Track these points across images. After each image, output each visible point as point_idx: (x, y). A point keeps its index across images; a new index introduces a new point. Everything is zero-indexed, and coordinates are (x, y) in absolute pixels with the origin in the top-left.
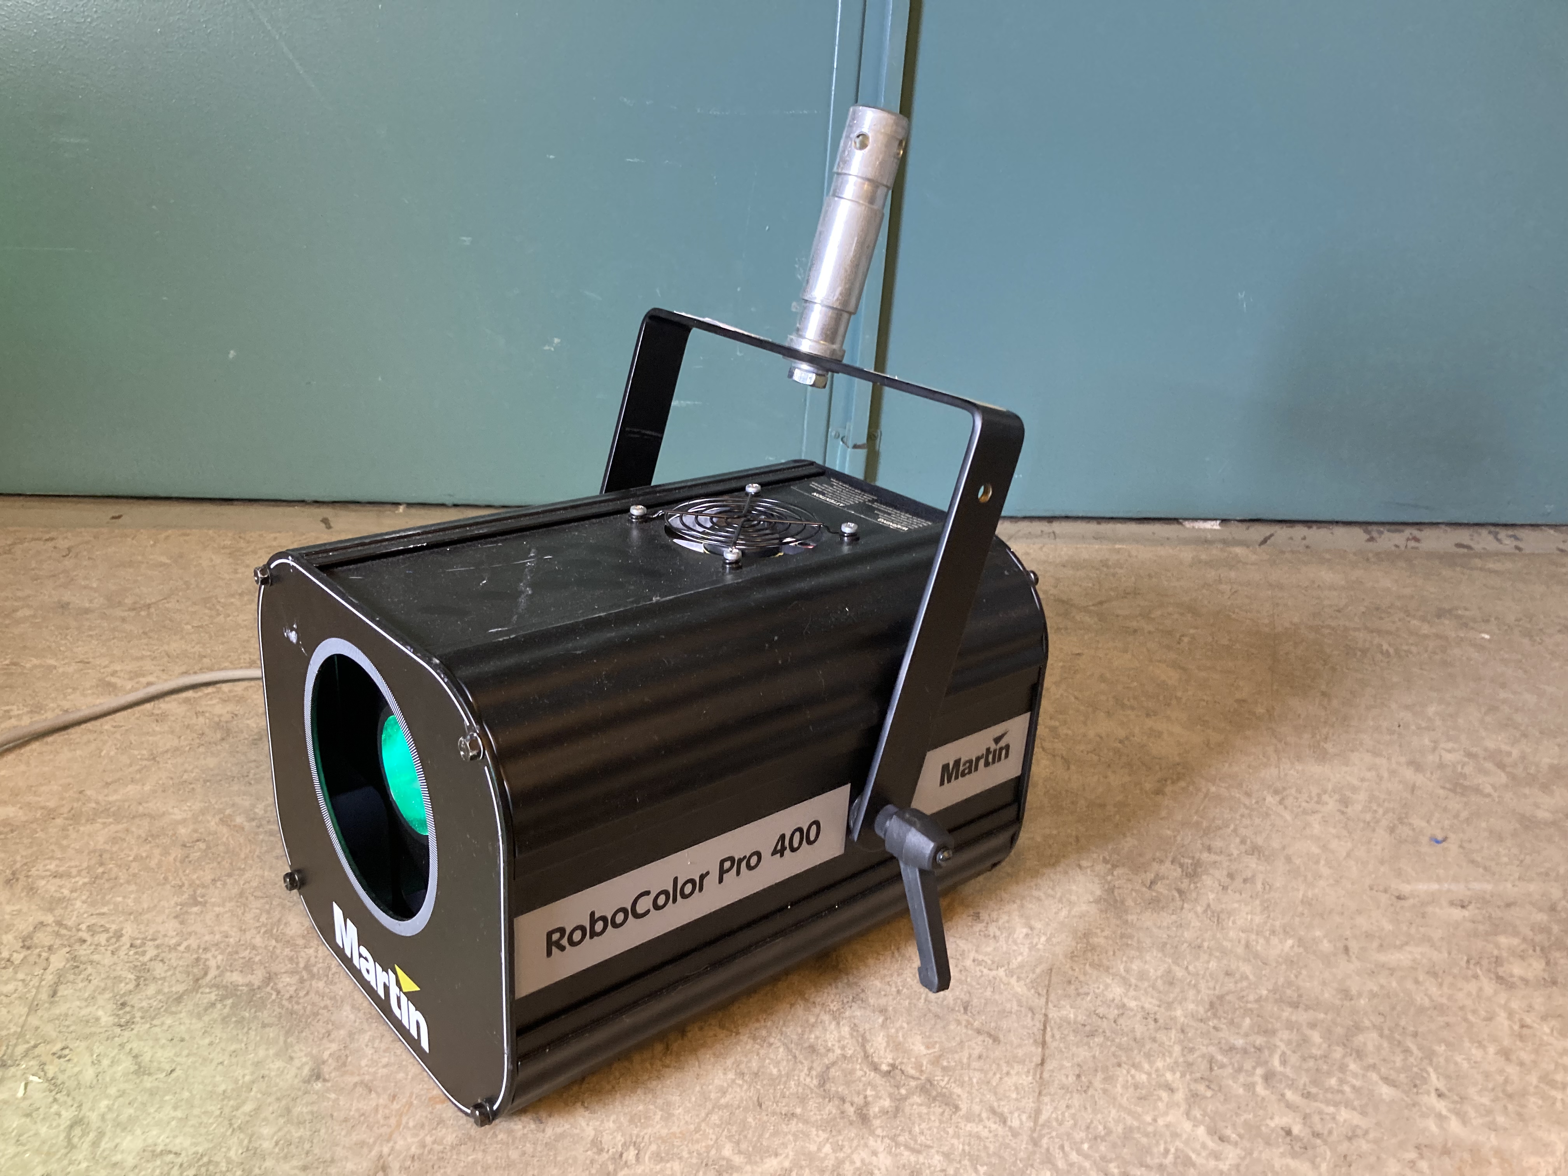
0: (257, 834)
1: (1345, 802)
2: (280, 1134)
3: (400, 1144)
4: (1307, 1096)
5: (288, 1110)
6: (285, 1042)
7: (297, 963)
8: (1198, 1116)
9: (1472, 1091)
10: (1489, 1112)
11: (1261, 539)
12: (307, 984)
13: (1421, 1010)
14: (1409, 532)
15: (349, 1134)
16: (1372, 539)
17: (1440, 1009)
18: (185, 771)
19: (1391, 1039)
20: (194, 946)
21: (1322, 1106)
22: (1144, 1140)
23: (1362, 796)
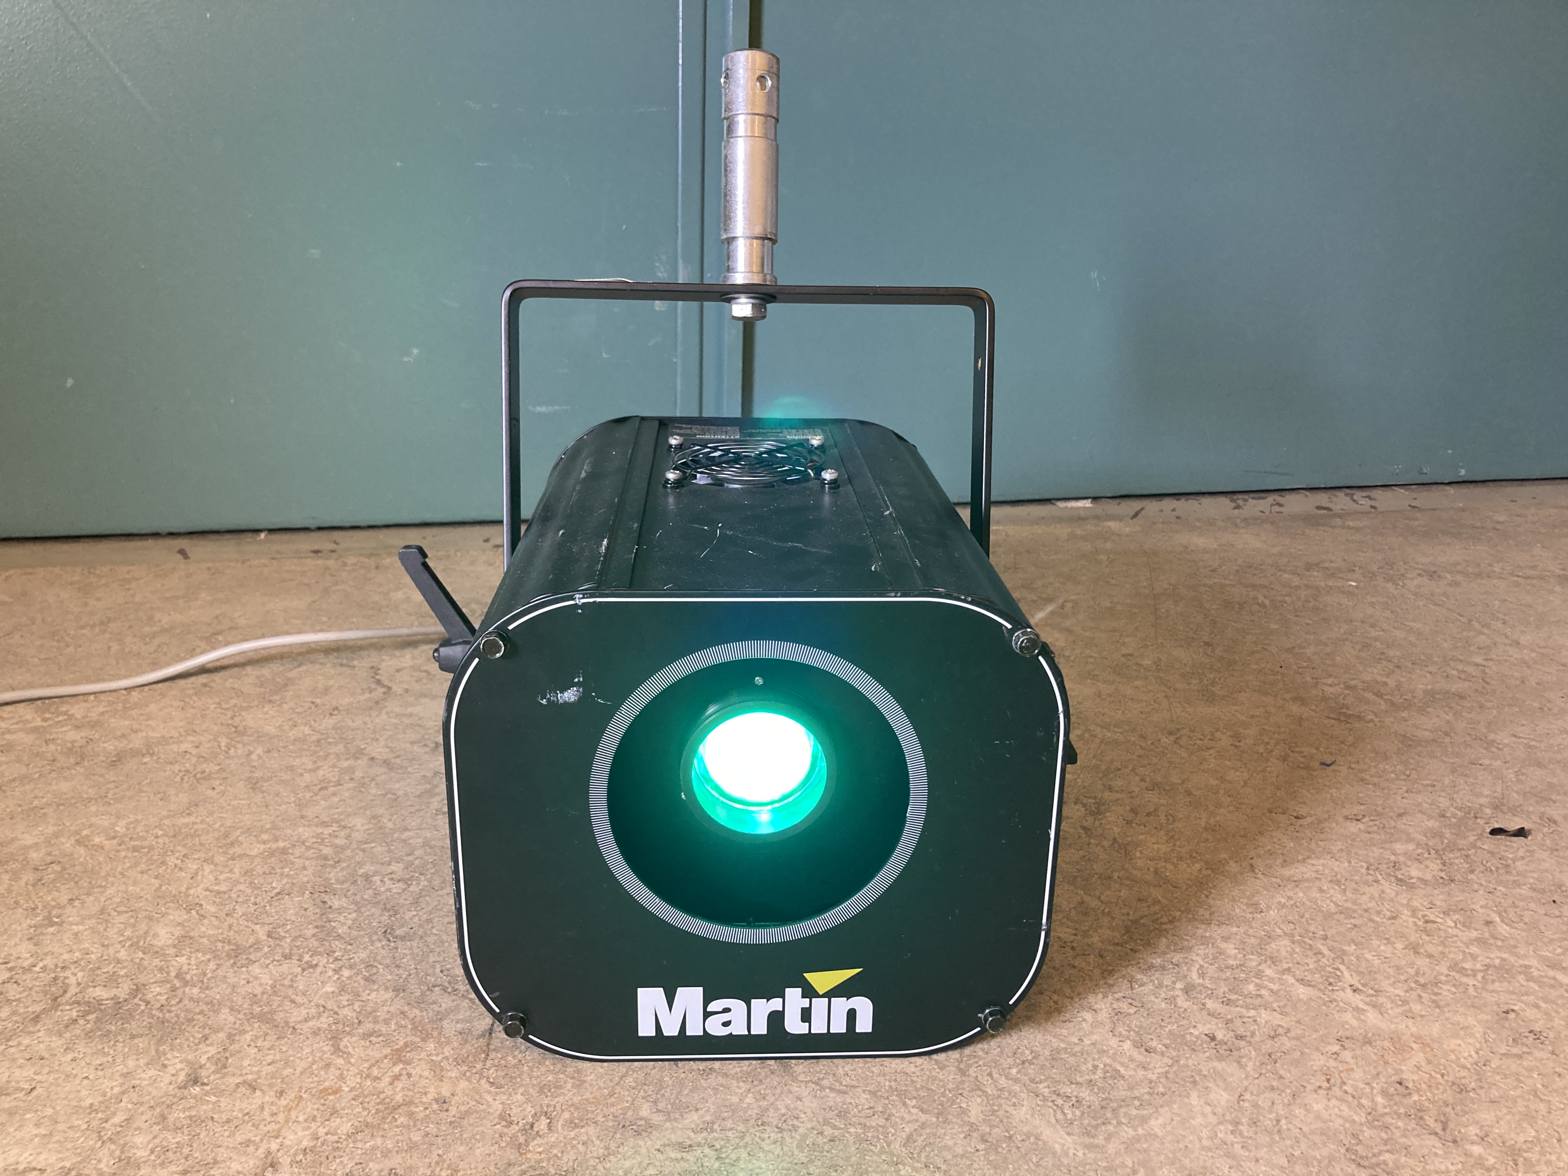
0: (118, 851)
1: (1237, 737)
2: (157, 1141)
3: (290, 1138)
4: (1228, 1003)
5: (164, 1118)
6: (157, 1051)
7: (168, 973)
8: (1124, 1033)
9: (1385, 985)
10: (1405, 1002)
11: (1133, 513)
12: (180, 992)
13: (1328, 916)
14: (1272, 498)
15: (232, 1135)
16: (1238, 507)
17: (1348, 913)
18: (36, 797)
19: (1301, 943)
20: (51, 966)
21: (1244, 1011)
22: (1072, 1060)
23: (1252, 731)
